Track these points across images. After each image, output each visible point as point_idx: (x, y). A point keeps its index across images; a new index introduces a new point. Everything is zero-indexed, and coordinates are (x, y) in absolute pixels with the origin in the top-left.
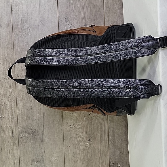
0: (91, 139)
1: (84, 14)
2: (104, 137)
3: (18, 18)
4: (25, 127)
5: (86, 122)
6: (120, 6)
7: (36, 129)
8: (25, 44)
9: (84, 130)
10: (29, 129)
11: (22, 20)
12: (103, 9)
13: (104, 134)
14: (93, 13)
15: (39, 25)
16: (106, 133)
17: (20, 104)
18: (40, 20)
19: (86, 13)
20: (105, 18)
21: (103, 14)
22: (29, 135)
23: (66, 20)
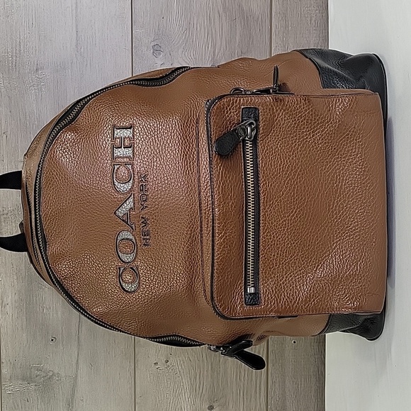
0: (215, 405)
1: (210, 33)
2: (253, 399)
3: (11, 38)
4: (21, 365)
5: (204, 355)
6: (318, 15)
7: (56, 371)
8: (28, 118)
9: (195, 378)
10: (33, 370)
11: (22, 44)
12: (268, 22)
13: (256, 391)
14: (238, 32)
15: (75, 60)
16: (260, 389)
17: (10, 294)
18: (77, 46)
19: (218, 30)
20: (273, 48)
21: (268, 37)
22: (32, 387)
23: (157, 50)
